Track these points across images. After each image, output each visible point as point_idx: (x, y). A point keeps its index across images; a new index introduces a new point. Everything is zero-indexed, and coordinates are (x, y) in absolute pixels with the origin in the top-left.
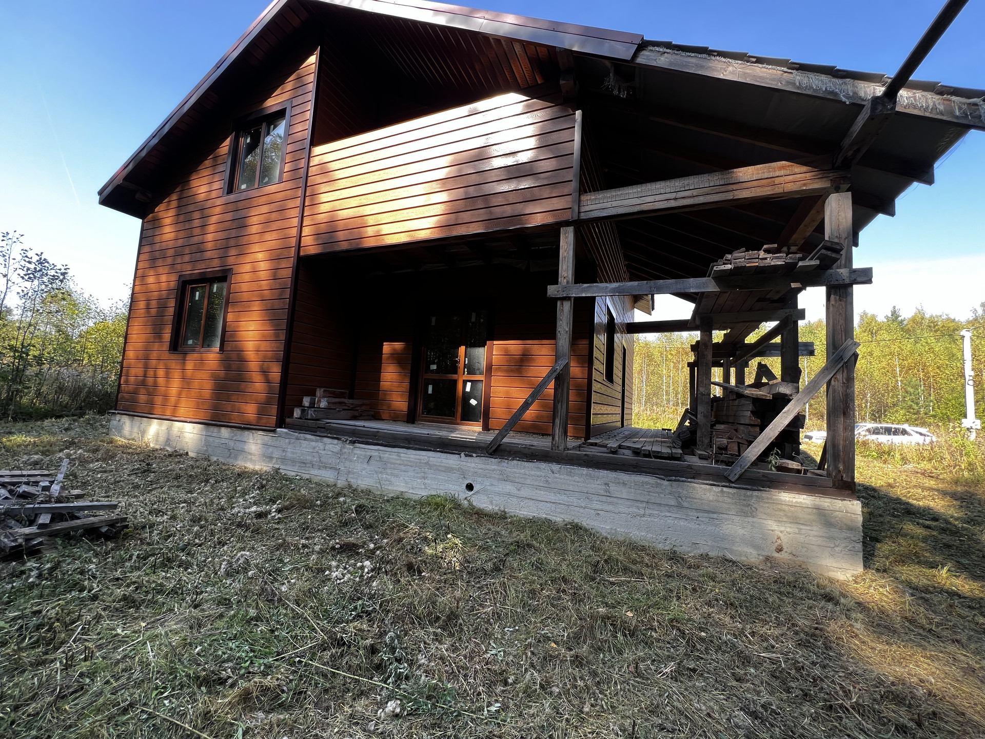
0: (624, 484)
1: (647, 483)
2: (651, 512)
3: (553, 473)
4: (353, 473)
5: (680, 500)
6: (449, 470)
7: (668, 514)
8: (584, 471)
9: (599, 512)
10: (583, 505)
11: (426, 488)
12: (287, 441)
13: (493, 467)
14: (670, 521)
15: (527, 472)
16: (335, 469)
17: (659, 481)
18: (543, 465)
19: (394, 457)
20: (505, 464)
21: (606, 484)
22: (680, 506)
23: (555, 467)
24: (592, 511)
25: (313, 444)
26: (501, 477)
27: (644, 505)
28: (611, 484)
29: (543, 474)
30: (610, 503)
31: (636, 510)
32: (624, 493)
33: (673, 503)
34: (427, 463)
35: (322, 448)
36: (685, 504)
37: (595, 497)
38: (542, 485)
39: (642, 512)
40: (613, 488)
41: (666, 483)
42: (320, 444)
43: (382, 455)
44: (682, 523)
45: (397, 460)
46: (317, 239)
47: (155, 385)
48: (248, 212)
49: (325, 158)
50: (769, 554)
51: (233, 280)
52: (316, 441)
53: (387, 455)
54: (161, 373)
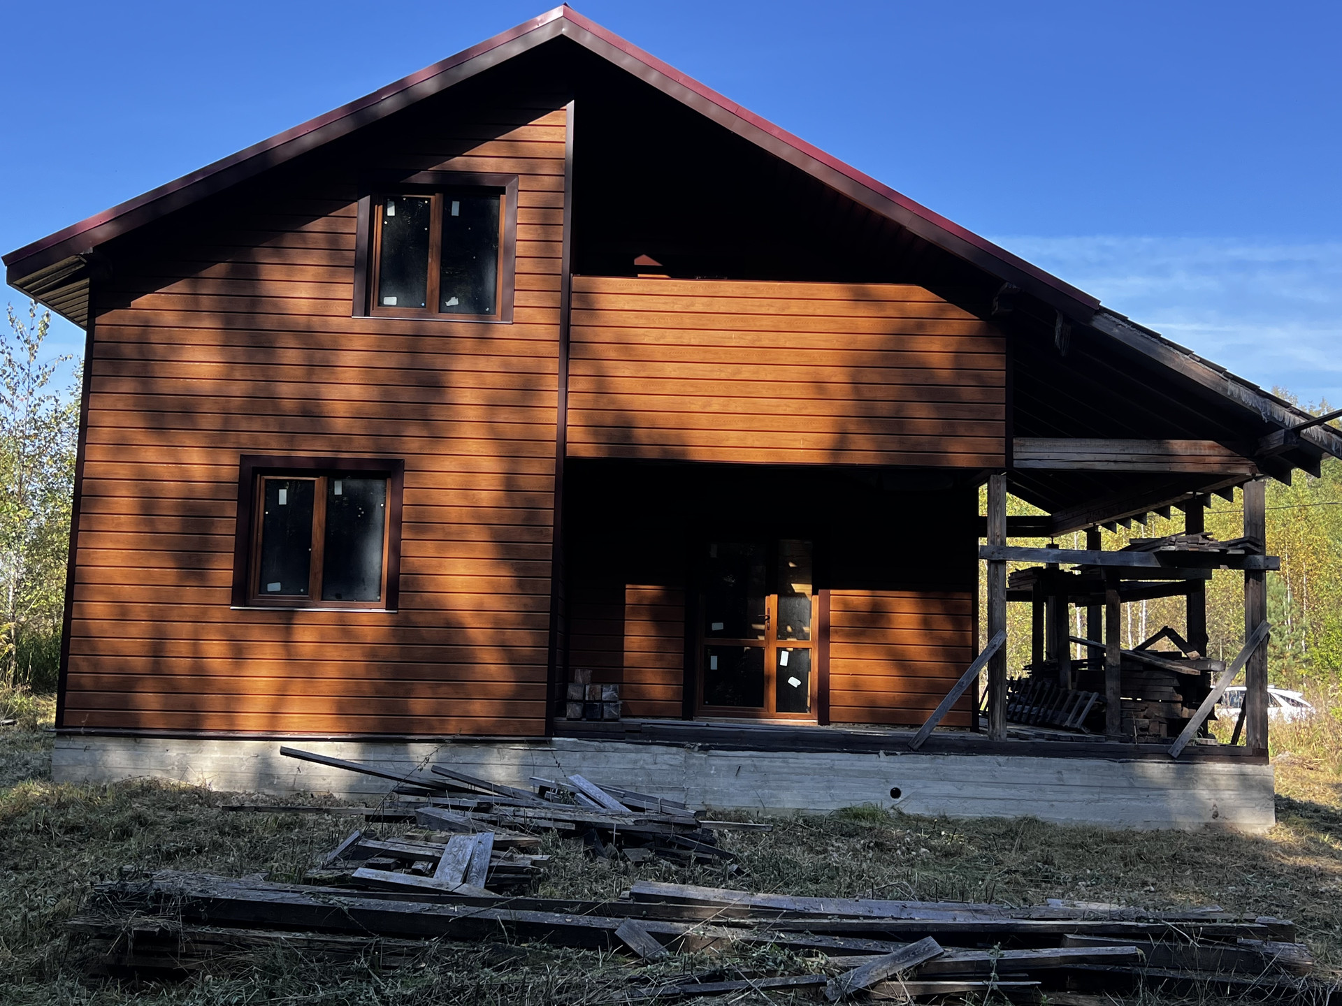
0: (1078, 770)
1: (1101, 767)
2: (1105, 796)
3: (1000, 766)
4: (714, 792)
5: (1131, 780)
6: (864, 774)
7: (1121, 796)
8: (1035, 760)
9: (1054, 803)
10: (1035, 797)
11: (833, 800)
12: (578, 755)
13: (925, 765)
14: (1123, 803)
15: (968, 767)
16: (679, 790)
17: (1111, 764)
18: (987, 758)
19: (777, 764)
20: (938, 761)
21: (1058, 772)
22: (1132, 787)
23: (1002, 759)
24: (1046, 803)
25: (633, 756)
27: (1098, 790)
28: (1064, 772)
29: (989, 768)
30: (1064, 792)
31: (1091, 797)
32: (1077, 779)
33: (1125, 784)
34: (831, 768)
35: (651, 760)
36: (1137, 784)
37: (1048, 788)
38: (987, 780)
39: (1096, 797)
40: (1066, 775)
41: (1117, 765)
42: (646, 756)
43: (757, 764)
44: (1134, 803)
45: (784, 767)
46: (596, 434)
47: (200, 674)
48: (439, 361)
49: (605, 302)
50: (1207, 820)
51: (408, 479)
52: (638, 752)
53: (766, 763)
54: (215, 648)
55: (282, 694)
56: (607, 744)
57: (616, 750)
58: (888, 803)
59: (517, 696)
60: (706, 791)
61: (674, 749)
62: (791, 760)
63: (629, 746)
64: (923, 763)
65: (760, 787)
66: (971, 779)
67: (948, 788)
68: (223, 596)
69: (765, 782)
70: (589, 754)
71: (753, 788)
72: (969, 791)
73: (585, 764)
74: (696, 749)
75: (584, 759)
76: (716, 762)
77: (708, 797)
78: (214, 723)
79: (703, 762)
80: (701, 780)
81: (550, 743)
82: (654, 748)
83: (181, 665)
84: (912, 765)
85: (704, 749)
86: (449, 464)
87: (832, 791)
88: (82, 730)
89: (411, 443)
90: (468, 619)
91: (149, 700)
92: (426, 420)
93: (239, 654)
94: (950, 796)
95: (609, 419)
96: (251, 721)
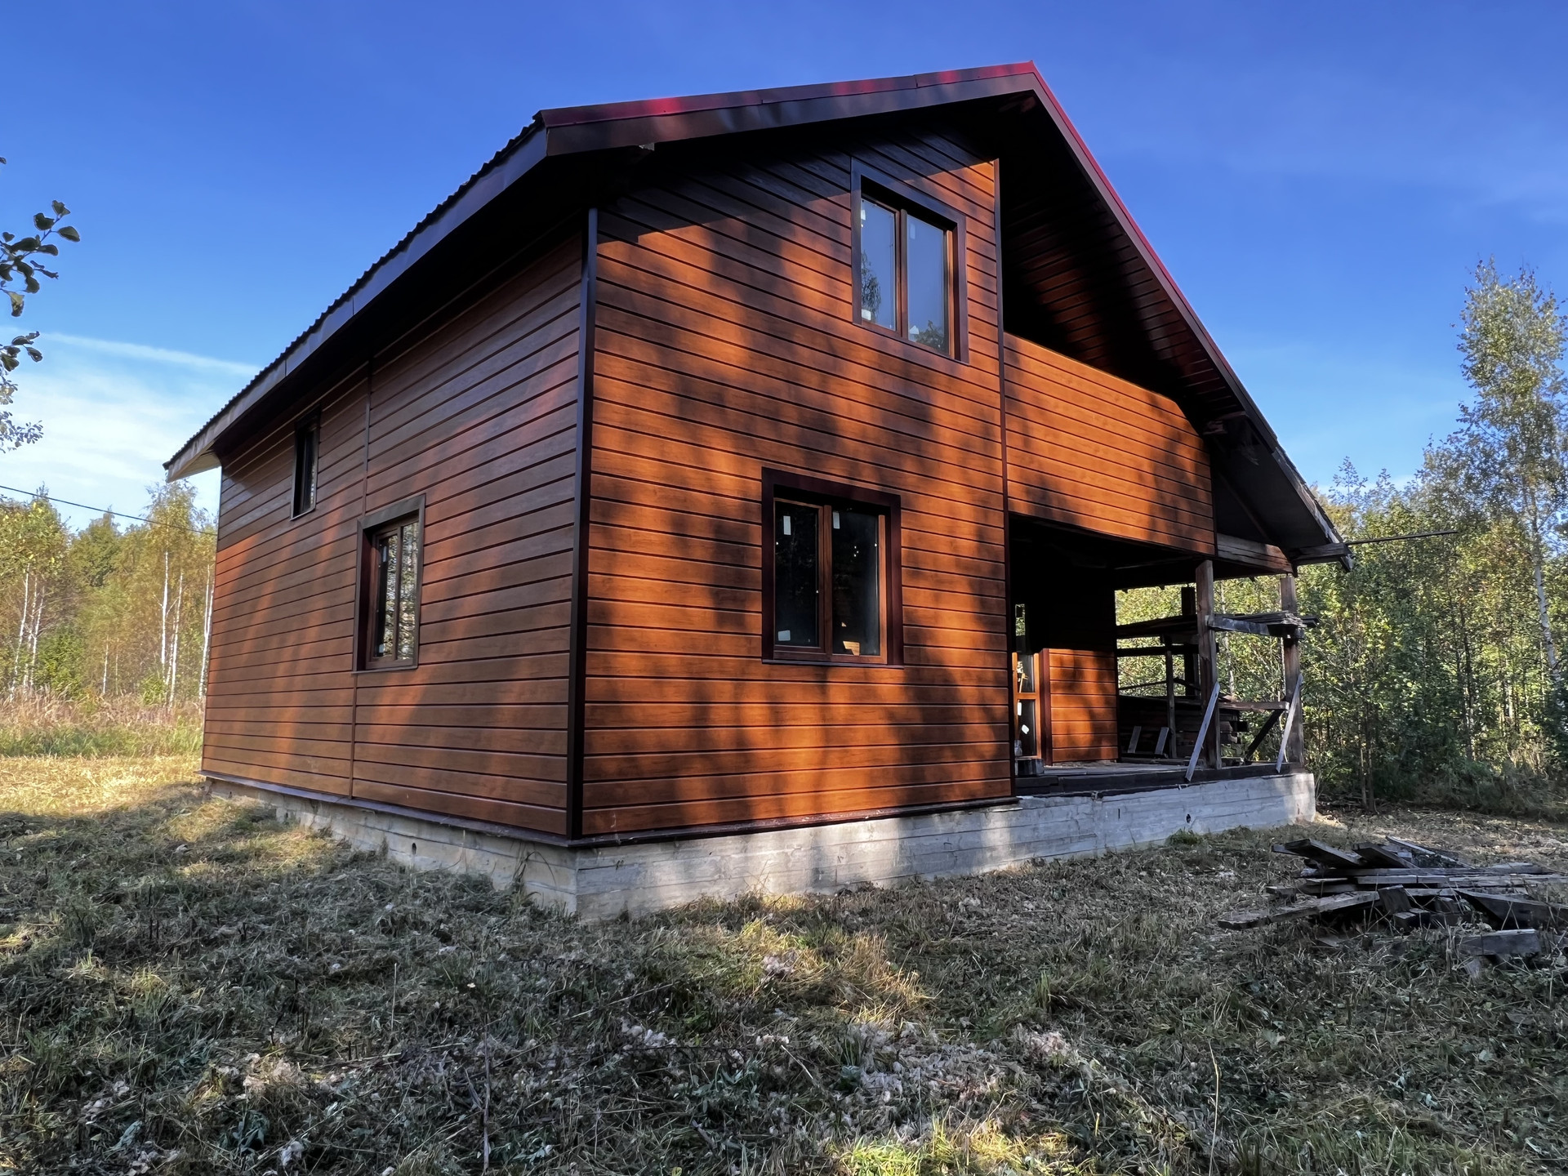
3: (1226, 789)
11: (1164, 831)
12: (1035, 812)
16: (1090, 836)
24: (1247, 814)
25: (1065, 808)
26: (1204, 801)
27: (1262, 800)
34: (1160, 803)
35: (1075, 811)
38: (1223, 801)
42: (1071, 807)
43: (1126, 805)
45: (1139, 806)
46: (1028, 493)
48: (925, 394)
49: (1023, 363)
51: (906, 519)
53: (1131, 803)
54: (755, 712)
56: (1049, 799)
57: (1056, 804)
58: (1186, 828)
59: (995, 755)
60: (1106, 835)
61: (1085, 799)
62: (1141, 800)
63: (1061, 799)
64: (1197, 792)
65: (1131, 826)
66: (1218, 801)
67: (1209, 811)
69: (1133, 821)
70: (1042, 811)
71: (1128, 828)
72: (1216, 811)
73: (1040, 820)
74: (1097, 796)
75: (1039, 815)
76: (1108, 807)
77: (1107, 840)
78: (763, 810)
79: (1101, 808)
80: (1102, 825)
81: (1016, 802)
84: (1192, 795)
85: (1100, 796)
86: (939, 508)
87: (1163, 823)
88: (617, 837)
89: (909, 479)
92: (917, 456)
93: (777, 720)
94: (1210, 817)
95: (1033, 477)
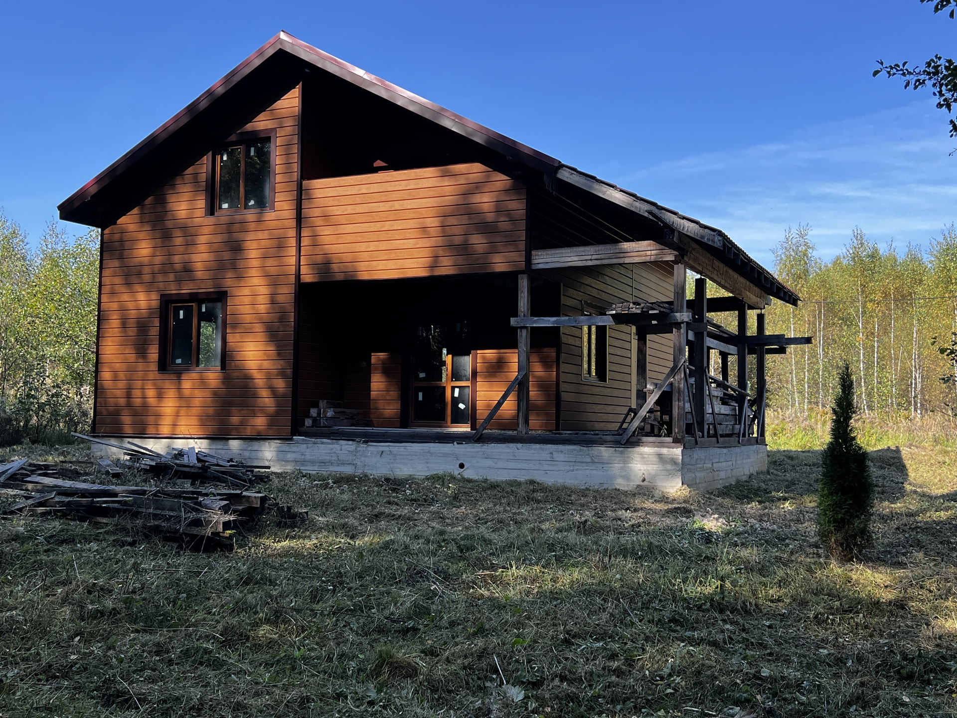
0: (562, 452)
1: (575, 450)
2: (577, 467)
3: (518, 449)
4: (369, 466)
5: (593, 458)
6: (446, 455)
7: (587, 468)
8: (538, 446)
9: (547, 472)
10: (537, 468)
11: (429, 470)
12: (305, 446)
13: (478, 450)
14: (588, 472)
15: (501, 451)
16: (353, 464)
17: (581, 448)
18: (511, 445)
19: (402, 450)
20: (484, 447)
21: (551, 453)
22: (593, 462)
23: (520, 445)
24: (543, 471)
25: (331, 446)
26: (483, 456)
27: (573, 463)
28: (554, 453)
29: (512, 451)
30: (553, 465)
31: (569, 468)
32: (562, 457)
33: (589, 460)
34: (429, 452)
35: (338, 448)
36: (596, 460)
37: (544, 462)
38: (511, 458)
39: (572, 468)
40: (555, 455)
41: (585, 448)
42: (337, 446)
43: (392, 450)
44: (594, 472)
45: (404, 452)
46: (313, 269)
47: (145, 406)
48: (241, 236)
49: (318, 194)
50: (638, 484)
51: (229, 301)
52: (333, 444)
53: (396, 449)
54: (151, 393)
55: (177, 415)
56: (318, 440)
57: (322, 443)
58: (457, 472)
59: (277, 414)
60: (365, 465)
61: (351, 442)
62: (408, 448)
63: (329, 441)
64: (476, 448)
65: (392, 463)
66: (502, 457)
67: (489, 463)
68: (154, 367)
69: (395, 460)
70: (310, 445)
71: (388, 463)
72: (501, 464)
73: (308, 450)
74: (362, 442)
75: (307, 448)
76: (370, 448)
77: (366, 468)
78: (151, 430)
79: (365, 449)
80: (363, 459)
81: (291, 439)
82: (341, 442)
83: (137, 402)
84: (471, 450)
85: (366, 442)
86: (246, 291)
87: (429, 465)
88: (100, 434)
89: (229, 282)
90: (256, 374)
91: (126, 419)
92: (235, 268)
93: (160, 396)
94: (490, 468)
95: (319, 259)
96: (165, 430)
